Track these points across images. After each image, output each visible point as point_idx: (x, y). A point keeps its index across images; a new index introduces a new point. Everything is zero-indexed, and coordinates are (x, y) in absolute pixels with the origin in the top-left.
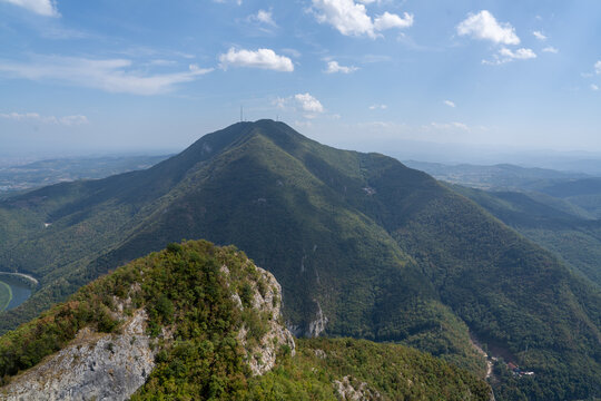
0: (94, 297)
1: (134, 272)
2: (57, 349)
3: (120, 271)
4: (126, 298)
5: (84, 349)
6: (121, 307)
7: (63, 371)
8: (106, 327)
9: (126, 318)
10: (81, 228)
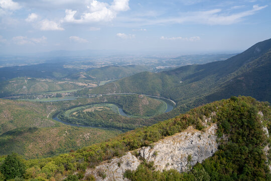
0: (196, 114)
1: (214, 107)
2: (180, 132)
3: (208, 105)
4: (209, 117)
5: (190, 134)
6: (206, 121)
7: (181, 140)
8: (199, 128)
9: (208, 126)
10: (194, 85)
